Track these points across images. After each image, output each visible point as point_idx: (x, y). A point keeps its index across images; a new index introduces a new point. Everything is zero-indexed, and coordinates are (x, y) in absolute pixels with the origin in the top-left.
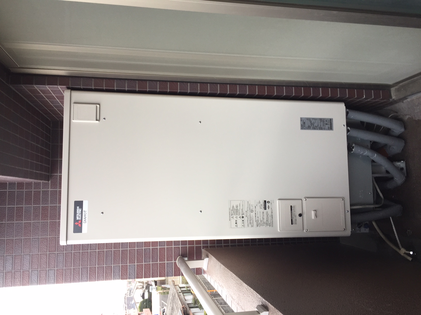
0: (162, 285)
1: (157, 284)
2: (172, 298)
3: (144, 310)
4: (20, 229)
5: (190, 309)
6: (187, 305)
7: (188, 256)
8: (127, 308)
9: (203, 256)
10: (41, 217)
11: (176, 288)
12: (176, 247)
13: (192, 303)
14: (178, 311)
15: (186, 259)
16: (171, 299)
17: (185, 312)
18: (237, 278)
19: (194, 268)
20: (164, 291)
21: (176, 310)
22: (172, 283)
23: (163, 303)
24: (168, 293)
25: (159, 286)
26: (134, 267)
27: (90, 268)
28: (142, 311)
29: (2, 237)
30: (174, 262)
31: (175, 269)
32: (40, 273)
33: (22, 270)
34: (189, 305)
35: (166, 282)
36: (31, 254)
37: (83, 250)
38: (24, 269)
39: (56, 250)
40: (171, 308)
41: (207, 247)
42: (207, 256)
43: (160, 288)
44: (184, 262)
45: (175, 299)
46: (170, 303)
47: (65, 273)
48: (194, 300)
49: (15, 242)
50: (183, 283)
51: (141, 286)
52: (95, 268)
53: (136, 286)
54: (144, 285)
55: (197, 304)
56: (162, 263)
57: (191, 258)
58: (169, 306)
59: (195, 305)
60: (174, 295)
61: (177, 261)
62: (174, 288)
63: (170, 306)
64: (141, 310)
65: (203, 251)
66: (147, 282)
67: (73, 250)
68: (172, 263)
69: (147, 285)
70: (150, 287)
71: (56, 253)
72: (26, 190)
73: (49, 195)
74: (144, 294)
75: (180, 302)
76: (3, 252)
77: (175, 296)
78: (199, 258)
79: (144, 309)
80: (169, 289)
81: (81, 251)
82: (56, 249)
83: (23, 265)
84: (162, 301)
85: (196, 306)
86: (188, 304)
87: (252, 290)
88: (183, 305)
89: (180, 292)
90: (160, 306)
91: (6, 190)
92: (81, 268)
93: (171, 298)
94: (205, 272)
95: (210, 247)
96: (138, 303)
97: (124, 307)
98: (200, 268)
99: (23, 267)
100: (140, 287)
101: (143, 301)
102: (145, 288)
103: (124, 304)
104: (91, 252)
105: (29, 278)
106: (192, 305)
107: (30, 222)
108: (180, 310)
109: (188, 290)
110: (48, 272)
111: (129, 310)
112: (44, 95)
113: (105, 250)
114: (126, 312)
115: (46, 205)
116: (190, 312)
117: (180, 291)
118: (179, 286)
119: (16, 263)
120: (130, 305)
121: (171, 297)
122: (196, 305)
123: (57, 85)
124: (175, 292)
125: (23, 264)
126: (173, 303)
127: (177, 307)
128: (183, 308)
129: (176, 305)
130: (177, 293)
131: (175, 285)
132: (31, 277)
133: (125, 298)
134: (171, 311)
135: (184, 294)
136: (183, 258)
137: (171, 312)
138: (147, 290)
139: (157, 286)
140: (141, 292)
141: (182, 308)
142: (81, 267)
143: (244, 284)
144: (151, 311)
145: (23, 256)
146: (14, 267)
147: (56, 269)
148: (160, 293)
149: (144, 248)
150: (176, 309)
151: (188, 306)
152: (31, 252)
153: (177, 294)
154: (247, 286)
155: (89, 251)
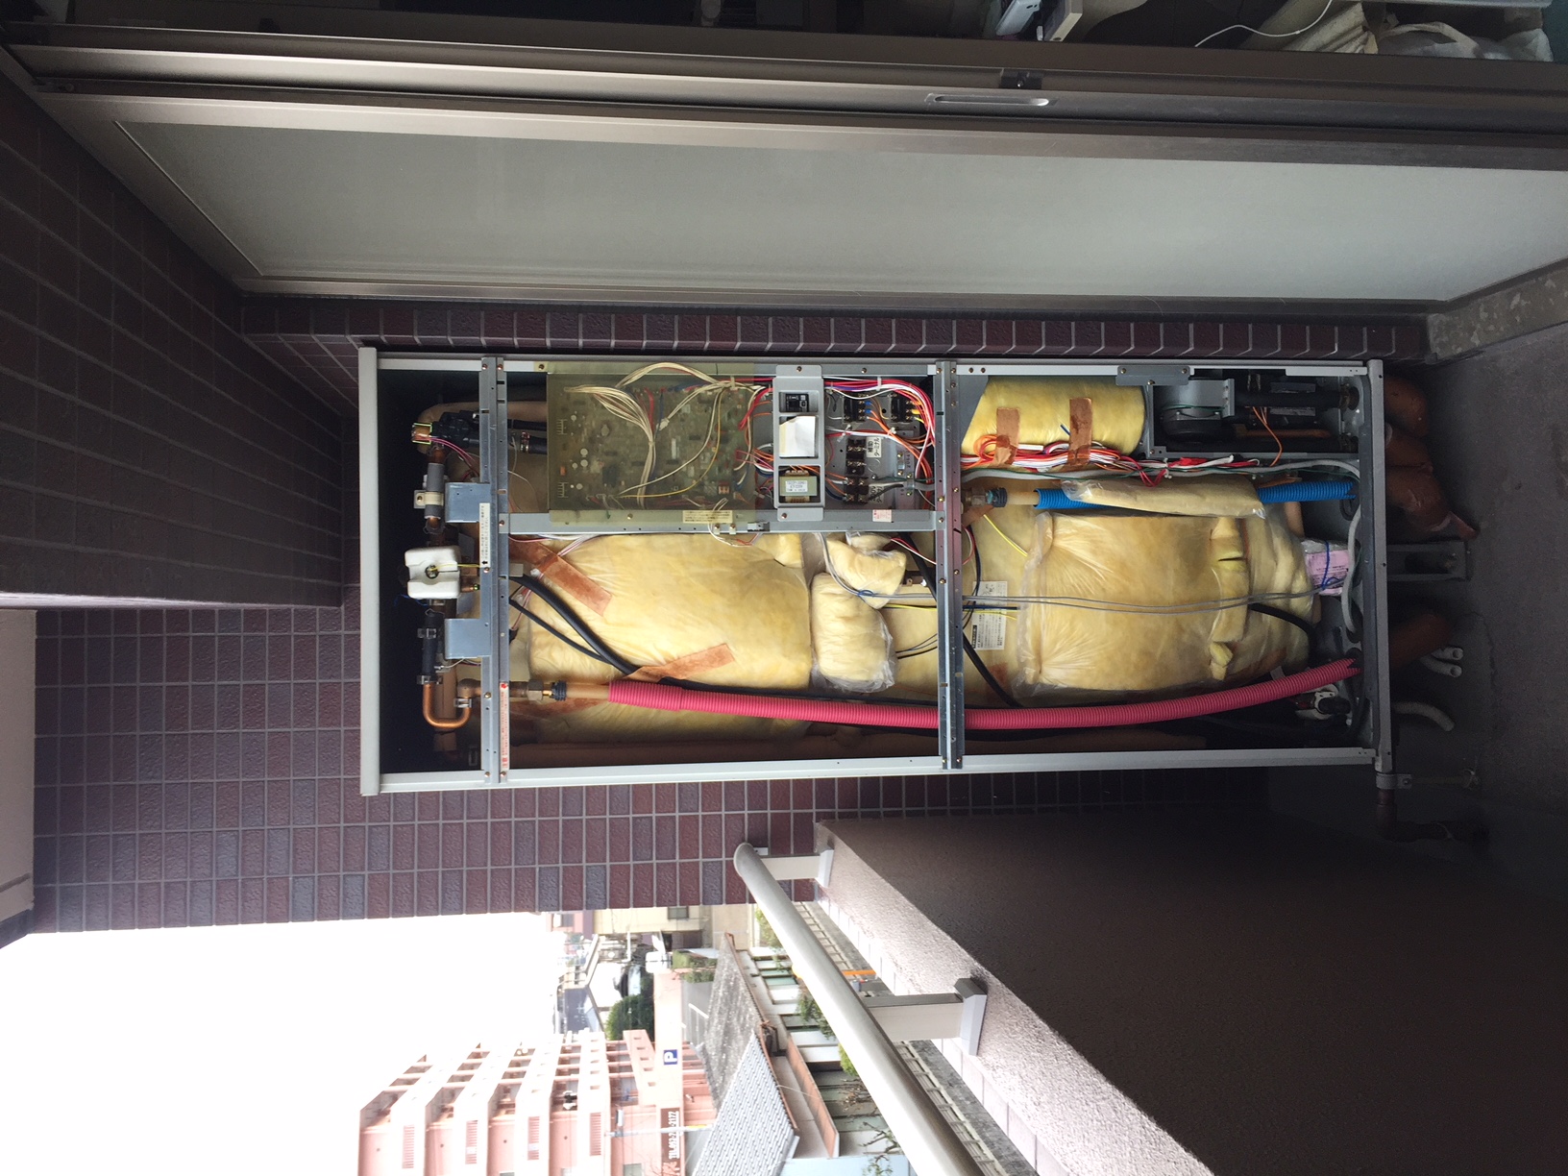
0: (691, 948)
1: (673, 946)
2: (726, 993)
3: (626, 1033)
4: (258, 753)
5: (789, 1035)
6: (779, 1021)
7: (769, 842)
8: (565, 1028)
9: (819, 843)
10: (320, 717)
11: (739, 961)
12: (732, 815)
13: (798, 1015)
14: (747, 1039)
15: (764, 851)
16: (722, 999)
17: (772, 1041)
18: (912, 908)
19: (790, 881)
20: (699, 970)
21: (740, 1037)
22: (723, 943)
23: (693, 1013)
24: (711, 978)
25: (681, 952)
26: (603, 872)
27: (469, 873)
28: (621, 1038)
29: (205, 776)
30: (727, 861)
31: (728, 881)
32: (319, 884)
33: (265, 876)
34: (785, 1018)
35: (705, 940)
36: (291, 827)
37: (448, 819)
38: (273, 874)
39: (365, 817)
40: (720, 1028)
41: (831, 816)
42: (831, 845)
43: (684, 958)
44: (758, 858)
45: (737, 996)
46: (720, 1013)
47: (393, 885)
48: (806, 1002)
49: (243, 790)
50: (763, 943)
51: (615, 949)
52: (485, 872)
53: (599, 949)
54: (626, 948)
55: (813, 1017)
56: (689, 863)
57: (780, 850)
58: (716, 1021)
59: (807, 1019)
60: (732, 983)
61: (735, 859)
62: (732, 961)
63: (720, 1023)
64: (617, 1034)
65: (819, 827)
66: (635, 937)
67: (416, 819)
68: (721, 862)
69: (635, 946)
70: (649, 956)
71: (367, 824)
72: (271, 634)
73: (343, 651)
74: (625, 980)
75: (752, 1010)
76: (210, 820)
77: (736, 987)
78: (806, 848)
79: (628, 1031)
80: (714, 962)
81: (441, 822)
82: (364, 814)
83: (269, 860)
84: (691, 1006)
85: (813, 1022)
86: (782, 1016)
87: (949, 938)
88: (763, 1020)
89: (754, 976)
90: (684, 1021)
91: (213, 634)
92: (443, 872)
93: (721, 994)
94: (822, 894)
95: (841, 816)
96: (605, 1009)
97: (554, 1023)
98: (808, 880)
99: (268, 865)
100: (612, 955)
101: (622, 1002)
102: (629, 959)
103: (557, 1013)
104: (472, 823)
105: (288, 900)
106: (798, 1022)
107: (287, 730)
108: (753, 1037)
109: (784, 969)
110: (345, 883)
111: (575, 1035)
112: (337, 358)
113: (513, 819)
114: (564, 1041)
115: (333, 680)
116: (790, 1043)
117: (755, 972)
118: (750, 955)
119: (247, 853)
120: (576, 1017)
121: (721, 991)
122: (813, 1020)
123: (378, 333)
124: (736, 974)
125: (269, 857)
126: (730, 1010)
127: (743, 1026)
128: (764, 1027)
129: (738, 1020)
130: (745, 977)
131: (738, 951)
132: (294, 897)
133: (558, 992)
134: (721, 1038)
135: (770, 982)
136: (755, 849)
137: (724, 1043)
138: (638, 967)
139: (671, 953)
140: (615, 971)
141: (760, 1029)
142: (440, 869)
143: (930, 923)
144: (652, 1037)
145: (268, 833)
146: (243, 865)
147: (366, 873)
148: (682, 975)
149: (631, 816)
150: (739, 1031)
151: (784, 1023)
152: (291, 822)
153: (742, 980)
154: (936, 928)
155: (465, 821)
